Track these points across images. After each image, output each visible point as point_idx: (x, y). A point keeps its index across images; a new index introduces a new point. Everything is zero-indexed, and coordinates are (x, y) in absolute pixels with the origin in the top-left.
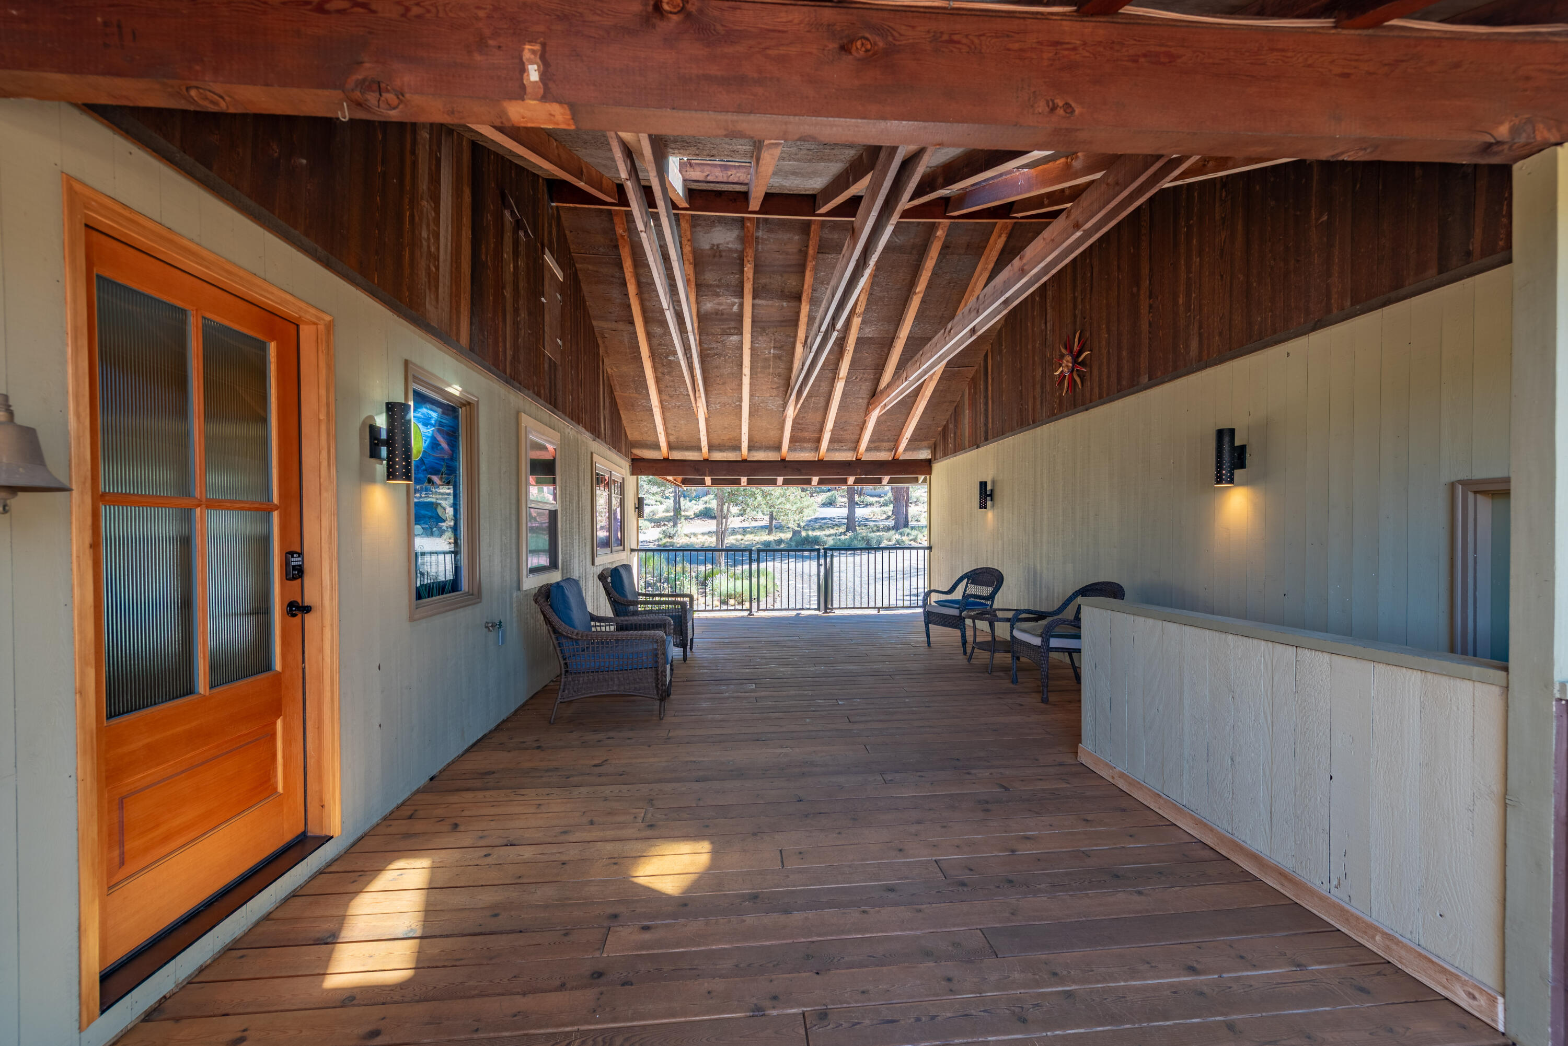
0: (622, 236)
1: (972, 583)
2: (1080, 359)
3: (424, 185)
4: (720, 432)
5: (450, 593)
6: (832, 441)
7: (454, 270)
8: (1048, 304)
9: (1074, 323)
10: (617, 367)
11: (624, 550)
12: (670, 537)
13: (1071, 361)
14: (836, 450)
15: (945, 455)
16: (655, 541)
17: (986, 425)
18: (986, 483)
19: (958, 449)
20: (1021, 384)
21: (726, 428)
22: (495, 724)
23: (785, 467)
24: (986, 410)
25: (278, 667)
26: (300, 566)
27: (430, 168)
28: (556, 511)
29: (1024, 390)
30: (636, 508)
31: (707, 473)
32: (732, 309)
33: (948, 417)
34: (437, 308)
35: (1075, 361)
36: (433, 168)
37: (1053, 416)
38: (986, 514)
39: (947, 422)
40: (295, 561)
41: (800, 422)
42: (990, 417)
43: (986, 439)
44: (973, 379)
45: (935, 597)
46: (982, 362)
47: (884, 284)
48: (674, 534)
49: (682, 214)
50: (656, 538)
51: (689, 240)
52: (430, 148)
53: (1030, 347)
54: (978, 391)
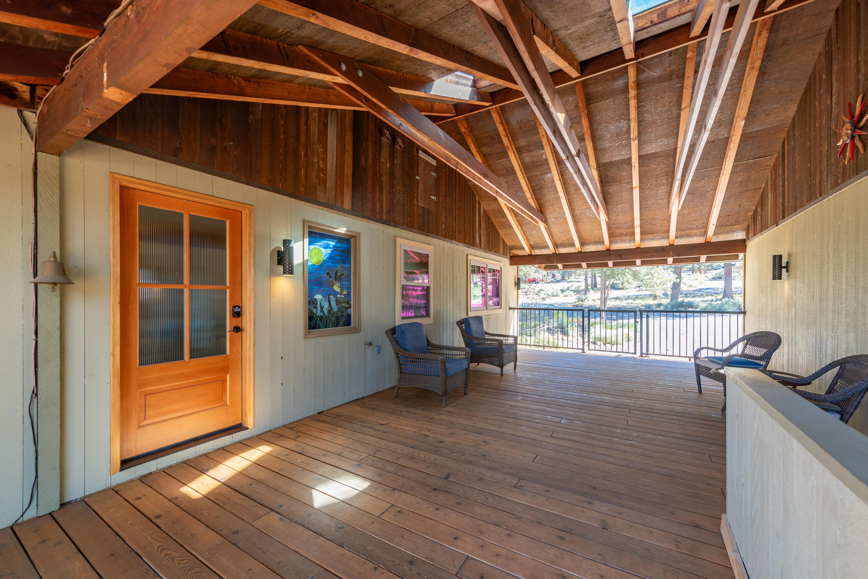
0: (465, 132)
1: (751, 345)
2: (862, 123)
3: (315, 136)
4: (559, 236)
5: (342, 326)
6: (642, 233)
7: (338, 173)
8: (834, 78)
9: (858, 88)
10: (488, 205)
11: (501, 308)
12: (582, 301)
13: (850, 128)
14: (651, 239)
15: (755, 234)
16: (572, 303)
17: (783, 204)
18: (780, 256)
19: (764, 228)
20: (810, 162)
21: (562, 232)
22: (372, 393)
23: (610, 255)
24: (783, 191)
25: (228, 353)
26: (239, 312)
27: (319, 129)
28: (428, 288)
29: (812, 168)
30: (515, 284)
31: (555, 261)
32: (542, 157)
33: (756, 202)
34: (325, 193)
35: (855, 126)
36: (322, 128)
37: (837, 185)
38: (783, 284)
39: (756, 206)
40: (237, 310)
41: (615, 222)
42: (786, 196)
43: (783, 217)
44: (774, 166)
45: (703, 354)
46: (781, 149)
47: (653, 110)
48: (585, 299)
49: (491, 109)
50: (573, 301)
51: (500, 123)
52: (319, 120)
53: (817, 125)
54: (778, 175)
